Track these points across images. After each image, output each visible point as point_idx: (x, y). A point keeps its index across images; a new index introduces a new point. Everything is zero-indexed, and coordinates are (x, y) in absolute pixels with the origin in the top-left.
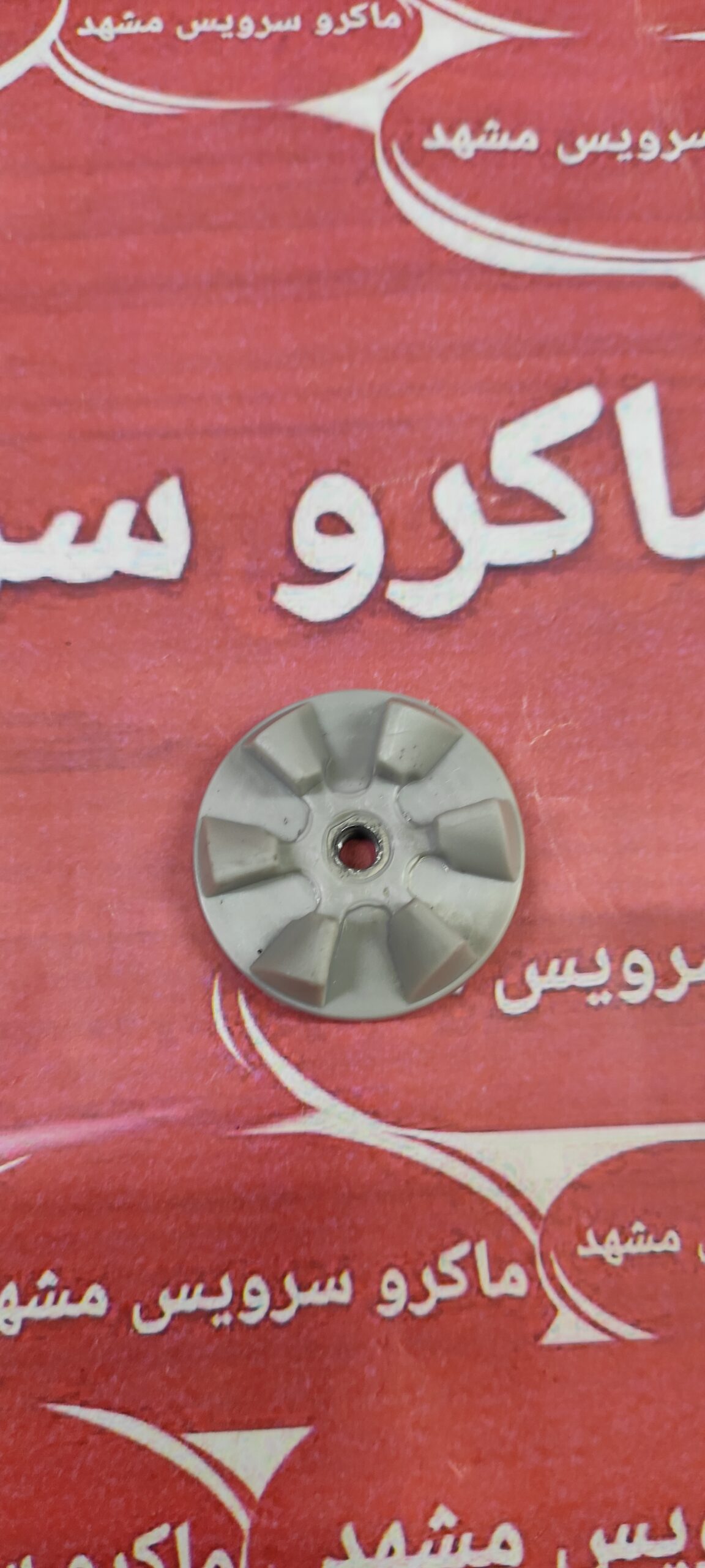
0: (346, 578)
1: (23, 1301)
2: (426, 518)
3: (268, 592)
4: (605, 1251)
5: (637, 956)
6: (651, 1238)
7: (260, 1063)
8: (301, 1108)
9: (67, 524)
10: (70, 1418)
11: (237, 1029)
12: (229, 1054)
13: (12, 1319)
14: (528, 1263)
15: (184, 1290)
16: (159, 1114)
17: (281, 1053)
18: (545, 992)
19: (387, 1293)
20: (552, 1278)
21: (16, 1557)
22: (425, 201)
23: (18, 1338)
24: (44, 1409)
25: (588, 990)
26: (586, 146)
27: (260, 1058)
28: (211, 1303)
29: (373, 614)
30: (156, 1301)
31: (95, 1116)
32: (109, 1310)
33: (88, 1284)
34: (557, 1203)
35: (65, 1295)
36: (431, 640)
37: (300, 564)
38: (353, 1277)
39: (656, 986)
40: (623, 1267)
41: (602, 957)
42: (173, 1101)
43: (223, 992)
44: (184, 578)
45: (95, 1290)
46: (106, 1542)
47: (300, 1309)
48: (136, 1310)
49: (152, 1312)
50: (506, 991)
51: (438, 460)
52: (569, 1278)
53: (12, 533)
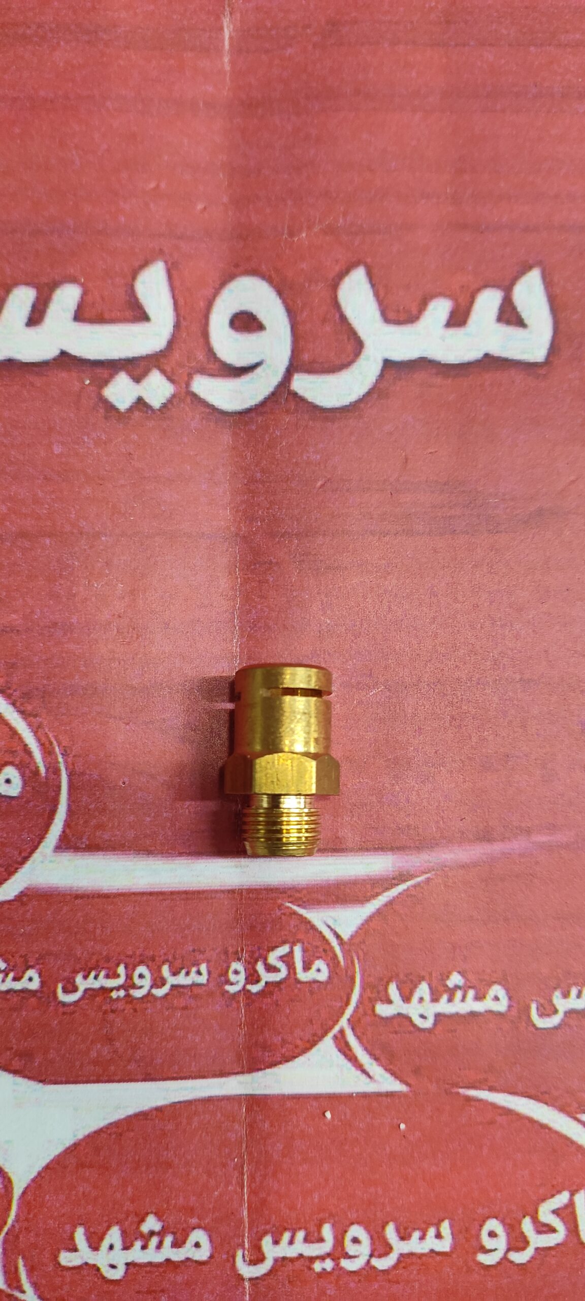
1: (435, 999)
9: (440, 309)
10: (480, 1101)
13: (426, 1014)
16: (543, 838)
21: (436, 1221)
24: (458, 1093)
32: (510, 1007)
33: (490, 984)
35: (471, 993)
44: (548, 362)
45: (497, 990)
46: (514, 1208)
48: (534, 1007)
53: (391, 315)
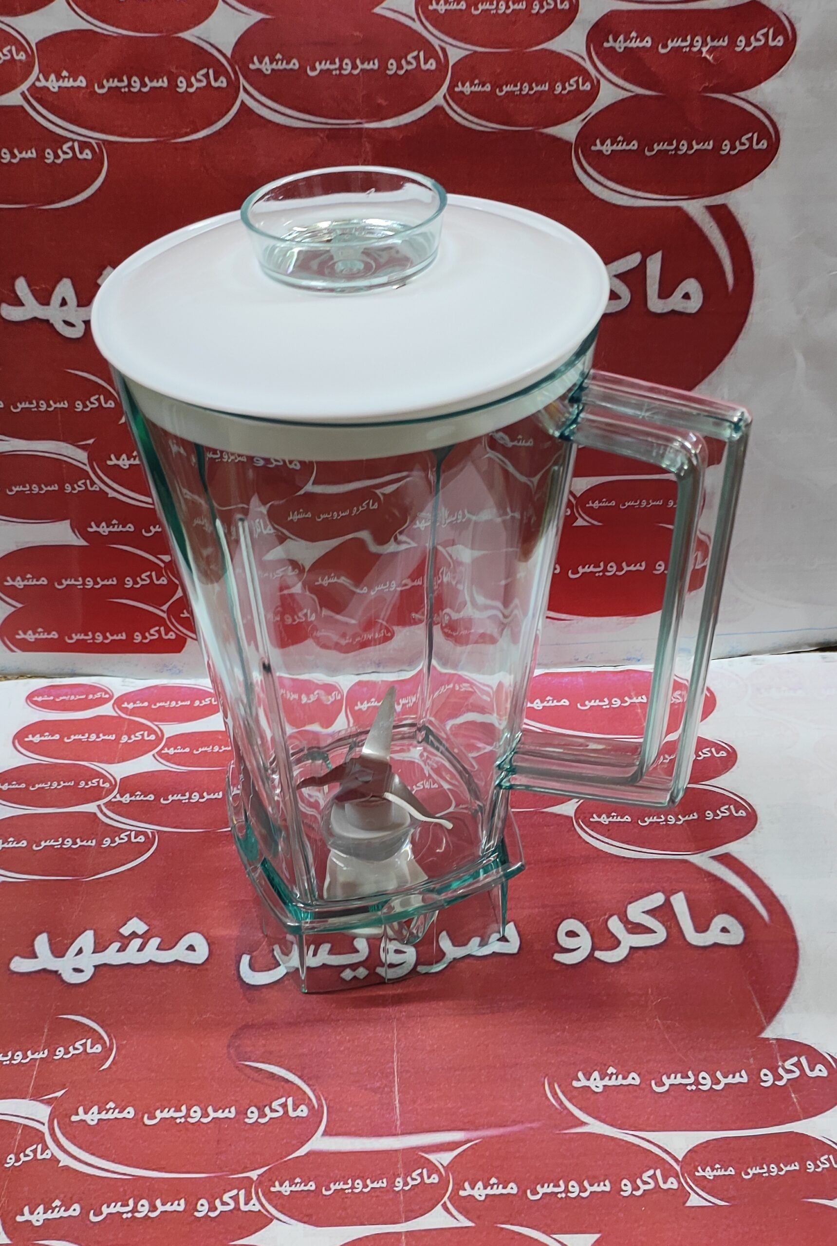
0: (579, 950)
2: (606, 931)
3: (550, 955)
4: (706, 1174)
5: (703, 1074)
6: (723, 1170)
7: (566, 1108)
8: (583, 1124)
11: (556, 1096)
12: (553, 1105)
14: (677, 1177)
15: (546, 1185)
17: (573, 1105)
18: (670, 1085)
19: (624, 1188)
20: (687, 1183)
22: (593, 837)
23: (484, 1201)
25: (687, 1085)
26: (648, 821)
27: (565, 1106)
28: (556, 1190)
29: (590, 961)
30: (536, 1188)
31: (505, 1126)
34: (685, 1157)
36: (612, 970)
37: (561, 947)
38: (610, 1182)
39: (712, 1084)
40: (713, 1179)
41: (690, 1073)
42: (534, 1121)
43: (549, 1084)
47: (591, 1192)
49: (534, 1192)
50: (656, 1084)
51: (608, 913)
52: (693, 1183)
